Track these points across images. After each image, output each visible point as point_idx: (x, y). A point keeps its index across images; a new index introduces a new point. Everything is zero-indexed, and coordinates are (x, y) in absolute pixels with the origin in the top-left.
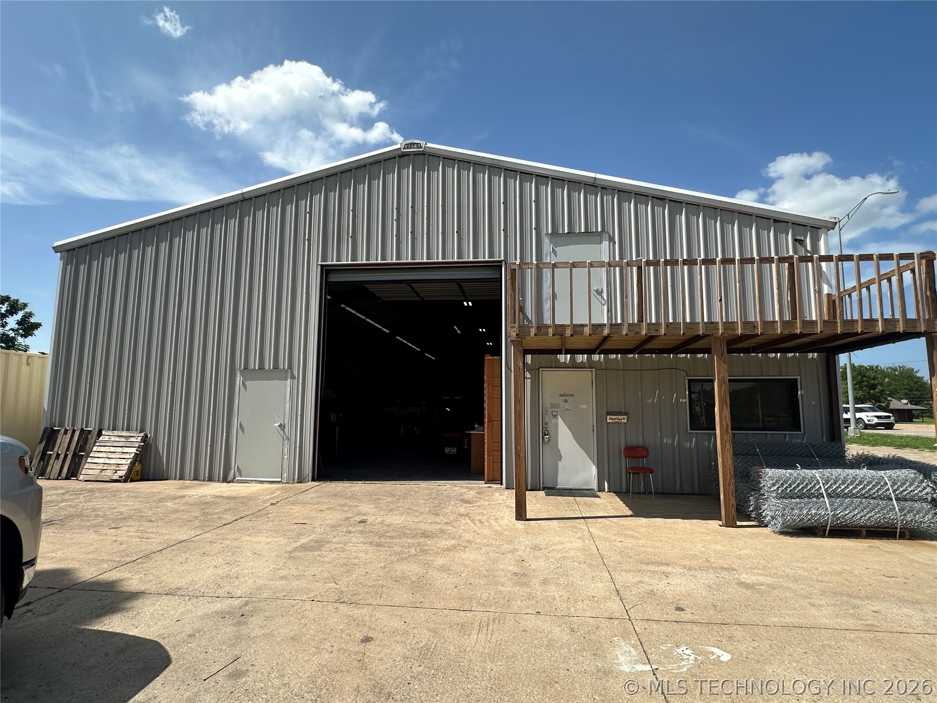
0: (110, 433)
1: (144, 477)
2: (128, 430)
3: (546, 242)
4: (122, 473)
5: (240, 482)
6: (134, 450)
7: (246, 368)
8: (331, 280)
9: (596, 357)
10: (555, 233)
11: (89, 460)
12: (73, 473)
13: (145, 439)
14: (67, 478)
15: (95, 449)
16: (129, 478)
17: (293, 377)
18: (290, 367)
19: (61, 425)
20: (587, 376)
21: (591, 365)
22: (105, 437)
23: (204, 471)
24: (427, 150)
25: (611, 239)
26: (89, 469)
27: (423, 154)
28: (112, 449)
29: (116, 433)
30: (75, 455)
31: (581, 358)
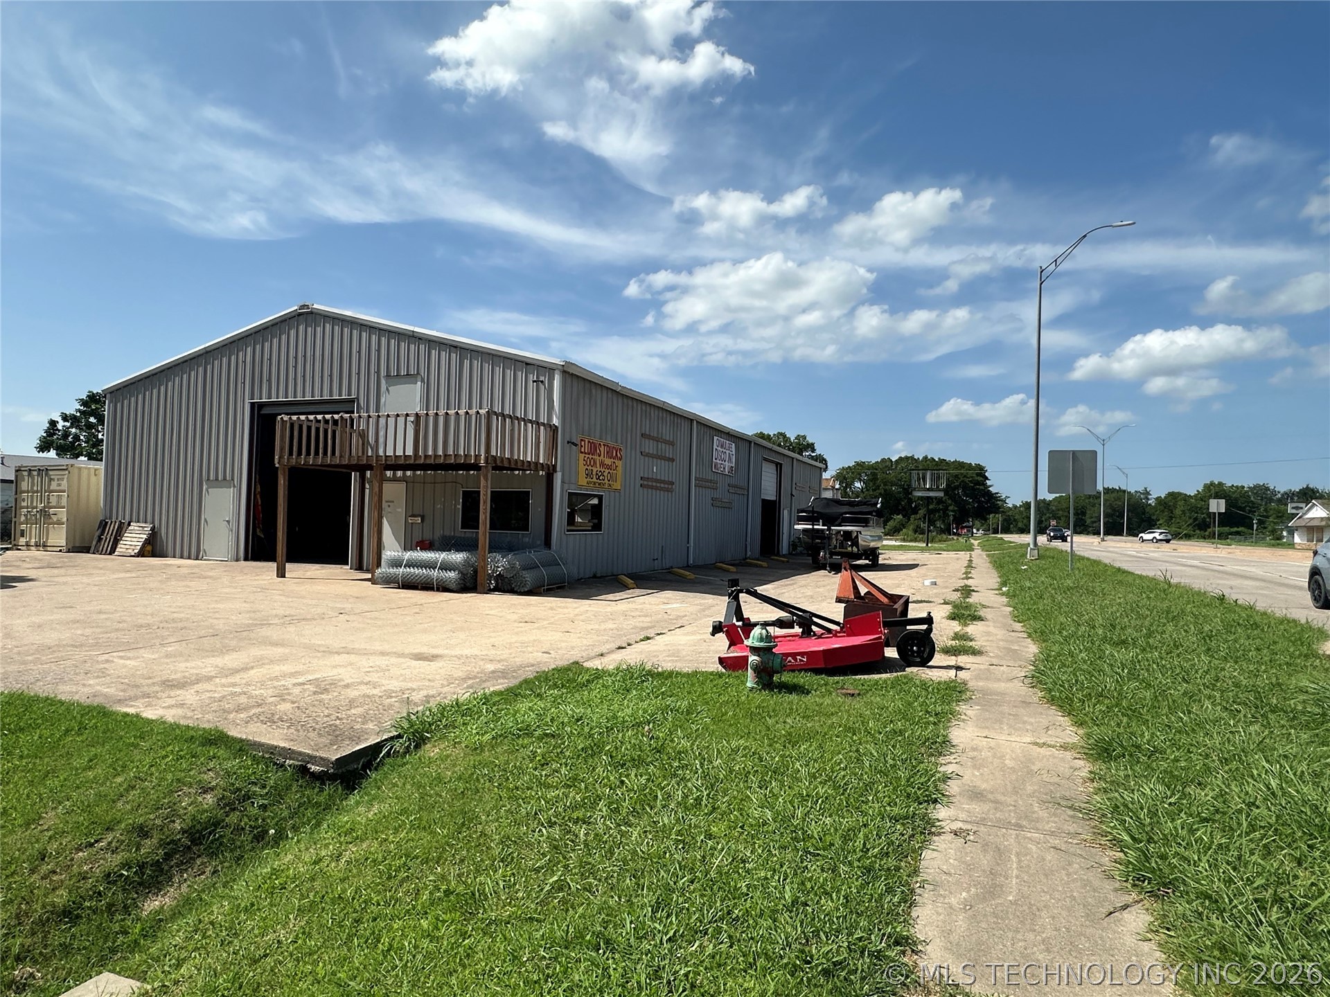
0: (135, 524)
1: (154, 554)
2: (146, 522)
3: (383, 381)
4: (136, 551)
5: (205, 560)
6: (145, 536)
7: (208, 479)
8: (262, 412)
9: (408, 473)
10: (388, 376)
11: (121, 542)
12: (112, 552)
13: (153, 529)
14: (110, 554)
15: (126, 535)
16: (141, 554)
17: (234, 486)
18: (233, 480)
19: (111, 518)
20: (402, 487)
21: (404, 479)
22: (134, 526)
23: (186, 554)
24: (313, 310)
25: (423, 381)
26: (120, 549)
27: (311, 313)
28: (134, 535)
29: (138, 524)
30: (115, 538)
31: (399, 473)
